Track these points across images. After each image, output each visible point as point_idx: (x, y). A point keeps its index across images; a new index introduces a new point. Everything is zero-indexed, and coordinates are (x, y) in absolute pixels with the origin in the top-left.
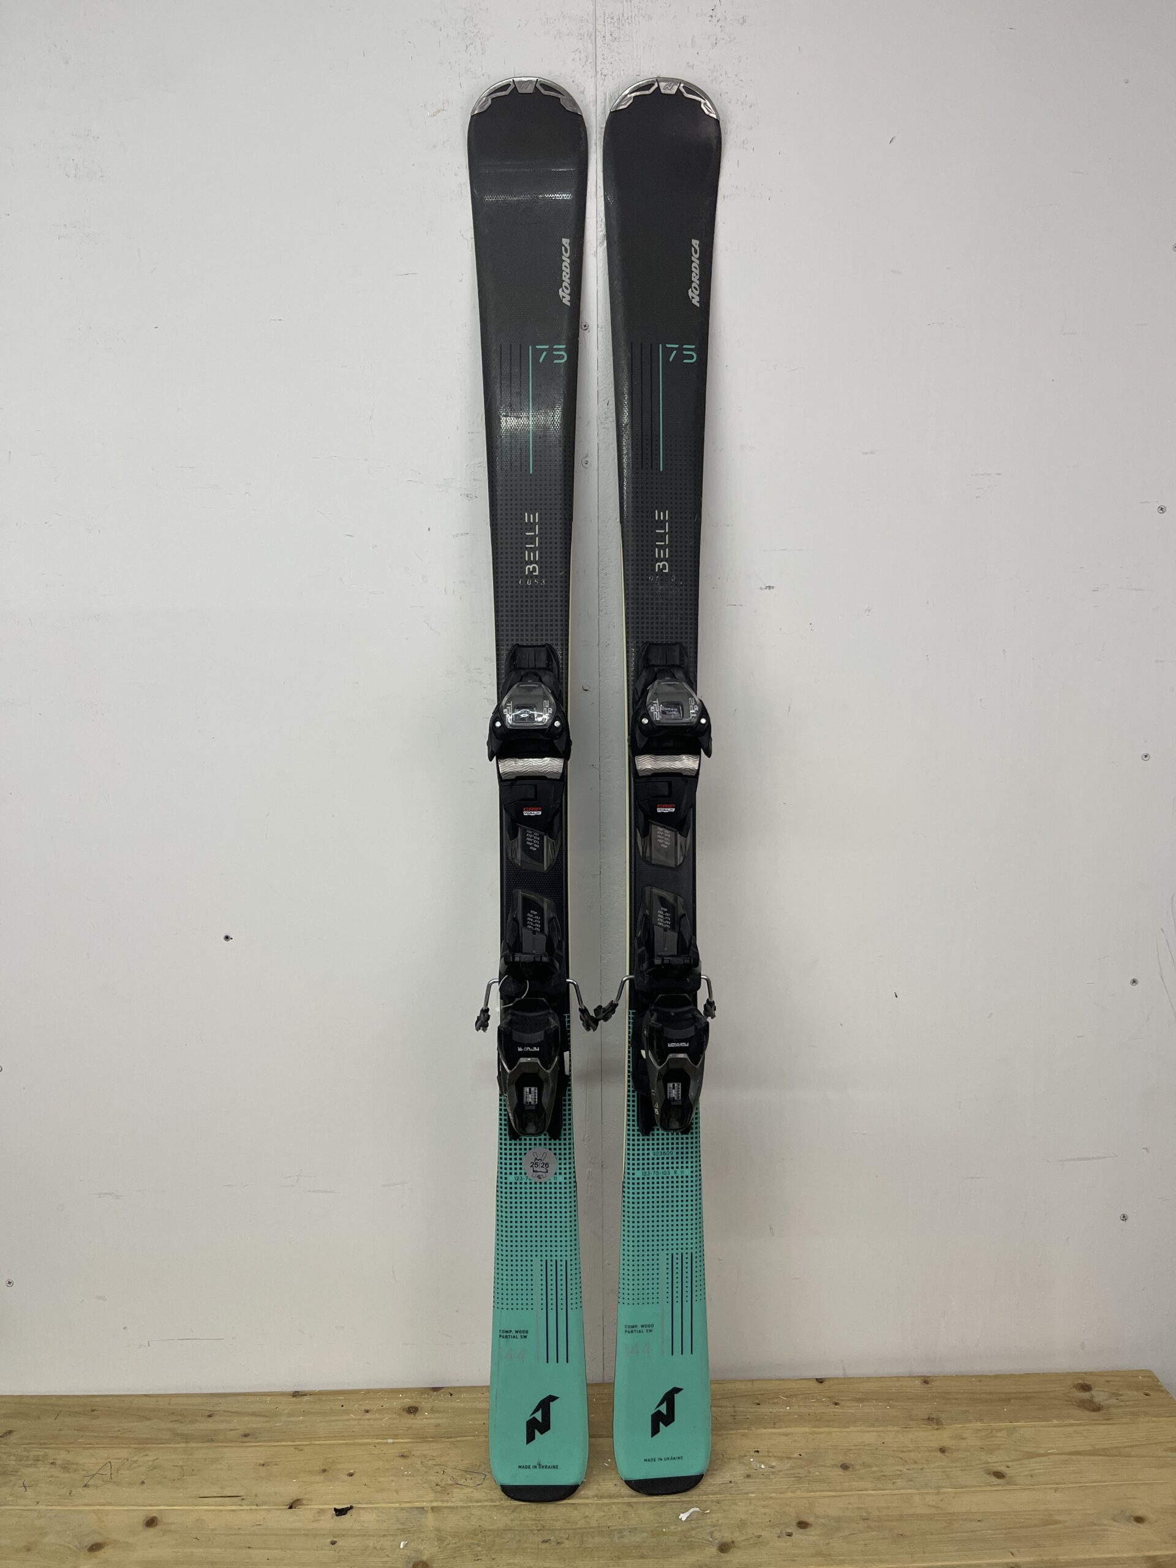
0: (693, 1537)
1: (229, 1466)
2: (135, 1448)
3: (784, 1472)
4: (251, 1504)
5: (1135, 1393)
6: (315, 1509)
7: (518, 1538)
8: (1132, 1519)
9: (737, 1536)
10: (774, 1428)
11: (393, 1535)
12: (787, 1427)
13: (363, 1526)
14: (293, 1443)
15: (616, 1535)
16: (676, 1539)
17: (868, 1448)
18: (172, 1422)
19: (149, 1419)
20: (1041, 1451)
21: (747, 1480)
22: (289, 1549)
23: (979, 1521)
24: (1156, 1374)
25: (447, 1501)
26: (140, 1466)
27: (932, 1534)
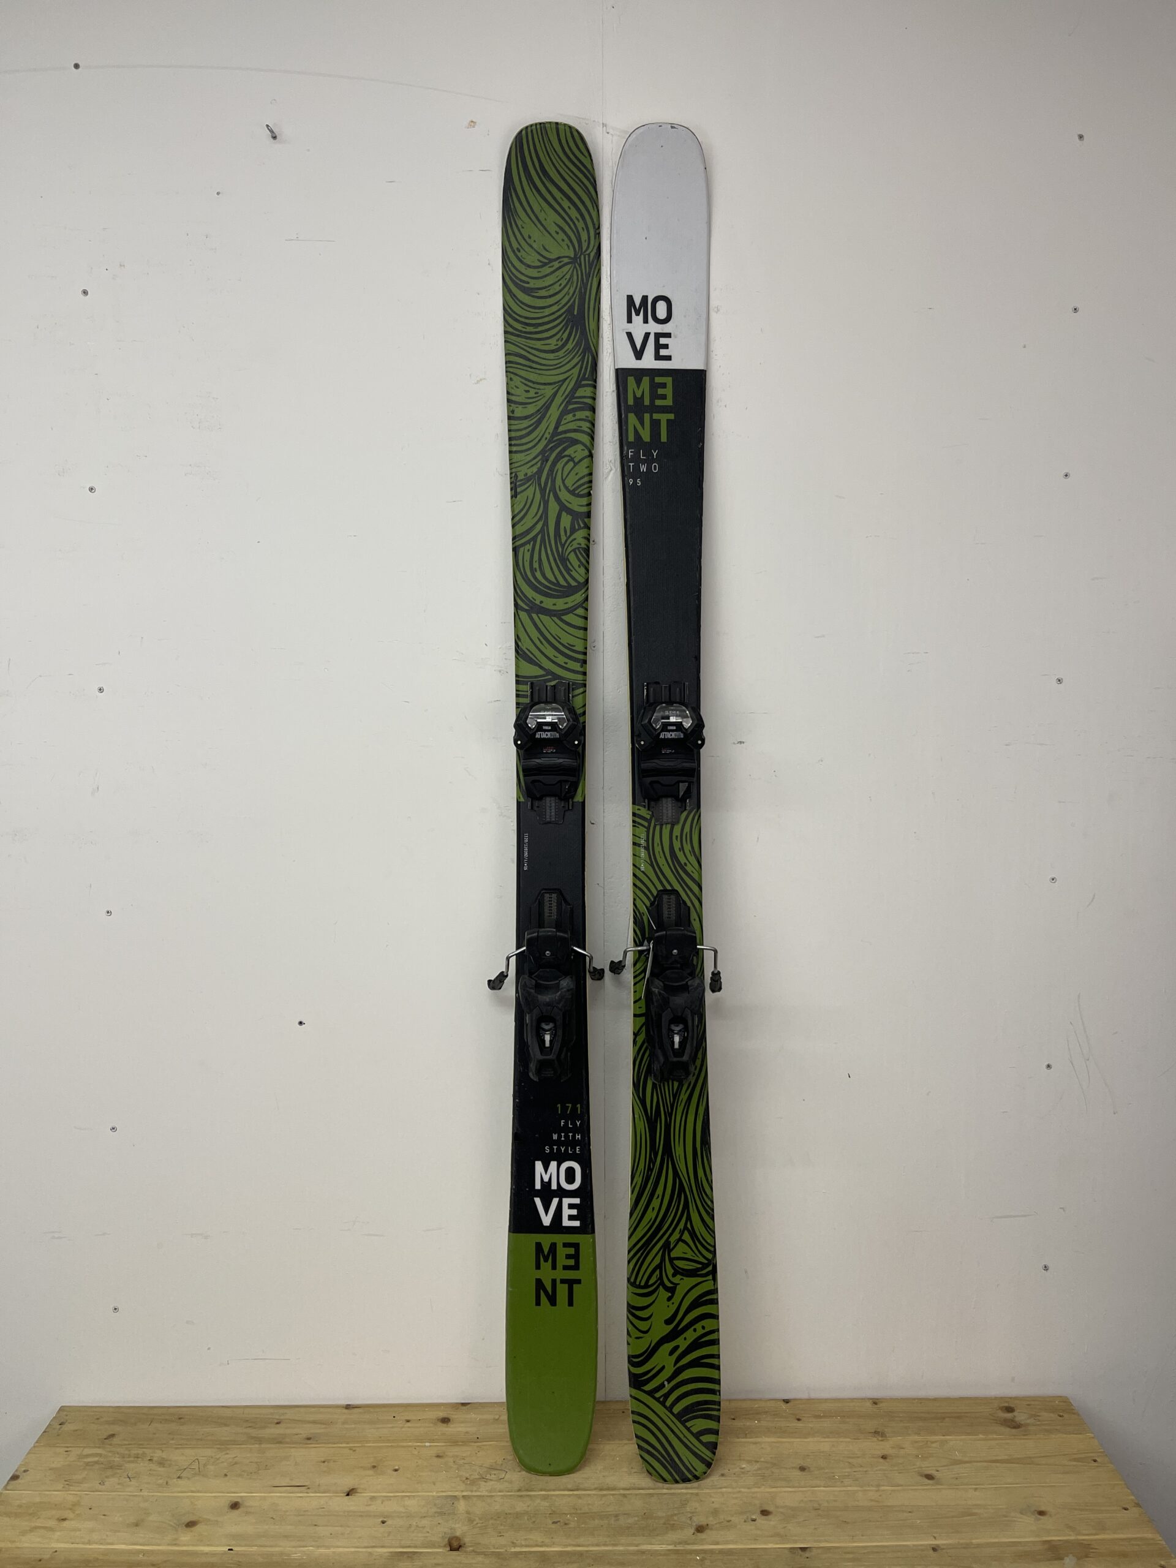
0: (675, 1521)
1: (296, 1462)
2: (217, 1448)
3: (750, 1473)
4: (316, 1492)
5: (1052, 1415)
6: (367, 1496)
7: (534, 1520)
8: (1036, 1512)
9: (711, 1521)
10: (746, 1437)
11: (431, 1516)
12: (756, 1437)
13: (407, 1509)
14: (348, 1445)
15: (613, 1519)
16: (662, 1521)
17: (822, 1454)
18: (247, 1427)
19: (226, 1425)
20: (967, 1459)
21: (723, 1478)
22: (349, 1527)
23: (910, 1512)
24: (1072, 1401)
25: (476, 1491)
26: (223, 1462)
27: (870, 1521)
